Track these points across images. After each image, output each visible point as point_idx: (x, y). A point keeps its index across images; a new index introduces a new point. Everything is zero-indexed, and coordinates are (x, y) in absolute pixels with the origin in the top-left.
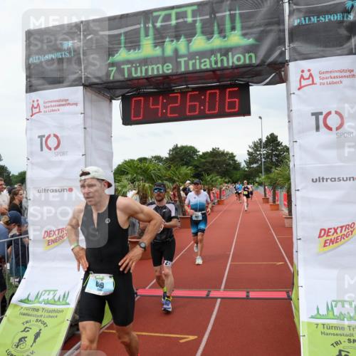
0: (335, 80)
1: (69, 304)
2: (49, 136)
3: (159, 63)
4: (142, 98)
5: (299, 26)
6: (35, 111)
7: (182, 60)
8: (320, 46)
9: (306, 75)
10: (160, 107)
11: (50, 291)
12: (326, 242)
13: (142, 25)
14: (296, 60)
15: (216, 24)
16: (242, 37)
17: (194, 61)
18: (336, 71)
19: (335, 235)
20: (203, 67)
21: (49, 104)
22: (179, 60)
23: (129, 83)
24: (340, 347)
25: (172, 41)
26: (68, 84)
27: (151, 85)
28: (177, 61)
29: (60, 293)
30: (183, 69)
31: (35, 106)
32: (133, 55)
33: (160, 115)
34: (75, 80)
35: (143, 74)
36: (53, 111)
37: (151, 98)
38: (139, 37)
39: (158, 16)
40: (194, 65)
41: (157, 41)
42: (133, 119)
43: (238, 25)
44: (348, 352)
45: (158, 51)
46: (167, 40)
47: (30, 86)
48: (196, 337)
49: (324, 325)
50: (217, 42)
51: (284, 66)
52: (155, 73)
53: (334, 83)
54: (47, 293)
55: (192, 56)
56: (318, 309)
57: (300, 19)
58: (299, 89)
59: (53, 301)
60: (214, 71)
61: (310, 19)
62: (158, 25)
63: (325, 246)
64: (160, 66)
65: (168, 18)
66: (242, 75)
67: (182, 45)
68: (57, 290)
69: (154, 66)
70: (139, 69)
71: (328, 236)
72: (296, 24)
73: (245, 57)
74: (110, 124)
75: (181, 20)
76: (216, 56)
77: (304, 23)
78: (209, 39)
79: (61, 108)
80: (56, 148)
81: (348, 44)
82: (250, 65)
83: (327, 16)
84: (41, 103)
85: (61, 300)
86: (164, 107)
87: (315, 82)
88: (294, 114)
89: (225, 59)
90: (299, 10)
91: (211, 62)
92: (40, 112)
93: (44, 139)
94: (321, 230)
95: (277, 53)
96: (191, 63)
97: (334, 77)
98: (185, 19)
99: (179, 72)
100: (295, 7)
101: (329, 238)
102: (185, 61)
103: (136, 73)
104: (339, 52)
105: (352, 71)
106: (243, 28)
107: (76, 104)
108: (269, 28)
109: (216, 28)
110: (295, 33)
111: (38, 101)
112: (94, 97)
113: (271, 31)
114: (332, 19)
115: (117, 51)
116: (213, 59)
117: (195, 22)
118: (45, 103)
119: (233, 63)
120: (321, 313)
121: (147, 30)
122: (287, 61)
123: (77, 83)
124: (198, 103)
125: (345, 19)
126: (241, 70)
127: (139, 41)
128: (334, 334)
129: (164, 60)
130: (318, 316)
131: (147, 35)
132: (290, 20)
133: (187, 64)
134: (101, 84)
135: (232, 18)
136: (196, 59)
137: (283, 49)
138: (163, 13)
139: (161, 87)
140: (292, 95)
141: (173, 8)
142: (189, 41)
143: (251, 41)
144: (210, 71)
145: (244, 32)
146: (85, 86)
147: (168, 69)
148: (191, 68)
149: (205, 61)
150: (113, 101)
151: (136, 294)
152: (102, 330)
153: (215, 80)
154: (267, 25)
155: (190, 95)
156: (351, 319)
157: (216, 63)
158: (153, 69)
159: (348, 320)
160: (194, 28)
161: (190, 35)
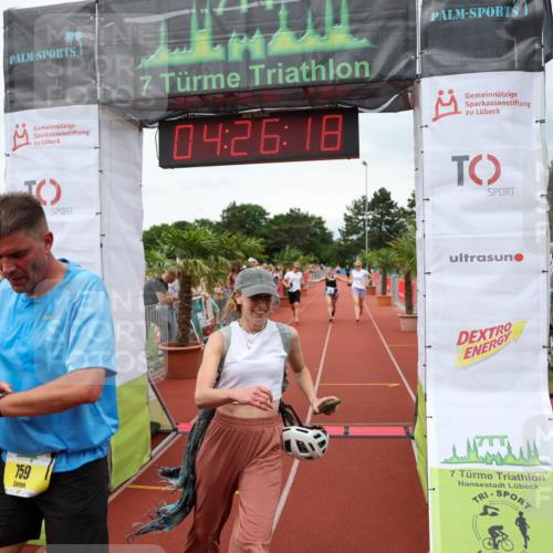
0: (489, 108)
2: (43, 183)
3: (218, 72)
4: (191, 127)
5: (438, 22)
6: (19, 141)
7: (257, 68)
8: (468, 56)
9: (446, 98)
10: (218, 140)
12: (467, 352)
13: (194, 11)
14: (431, 75)
15: (310, 14)
16: (350, 35)
17: (274, 70)
19: (482, 342)
20: (289, 81)
22: (251, 68)
23: (172, 101)
24: (486, 502)
25: (241, 37)
27: (206, 106)
28: (247, 69)
30: (257, 83)
31: (20, 133)
32: (179, 57)
33: (218, 153)
35: (195, 89)
38: (189, 29)
40: (275, 76)
41: (217, 37)
42: (175, 157)
43: (345, 16)
45: (217, 53)
46: (234, 35)
47: (12, 102)
49: (462, 471)
50: (311, 42)
51: (412, 84)
52: (214, 87)
55: (271, 61)
56: (454, 450)
58: (434, 120)
60: (305, 87)
61: (454, 13)
62: (220, 10)
63: (466, 357)
64: (221, 76)
66: (349, 95)
67: (256, 44)
69: (212, 76)
70: (188, 79)
71: (471, 342)
72: (433, 19)
73: (353, 67)
74: (139, 166)
75: (255, 4)
76: (309, 64)
77: (445, 18)
78: (298, 36)
80: (54, 201)
81: (509, 55)
82: (362, 81)
83: (479, 9)
86: (226, 139)
87: (459, 110)
88: (427, 157)
89: (323, 68)
92: (27, 143)
93: (34, 187)
94: (462, 333)
95: (402, 64)
96: (270, 73)
97: (488, 104)
98: (262, 3)
99: (251, 86)
101: (474, 345)
102: (261, 70)
103: (183, 86)
104: (496, 65)
105: (515, 95)
106: (351, 21)
108: (392, 24)
109: (309, 20)
110: (434, 35)
111: (24, 125)
113: (394, 28)
114: (488, 13)
116: (304, 67)
117: (276, 9)
118: (35, 129)
119: (335, 75)
120: (459, 454)
121: (201, 18)
122: (417, 76)
123: (87, 99)
124: (278, 137)
125: (507, 15)
126: (347, 87)
127: (189, 36)
128: (477, 485)
129: (226, 67)
130: (456, 460)
131: (201, 26)
132: (425, 14)
133: (263, 74)
134: (126, 102)
136: (278, 68)
137: (413, 57)
139: (221, 109)
140: (424, 129)
142: (268, 39)
143: (364, 42)
144: (299, 87)
145: (355, 27)
146: (106, 105)
147: (234, 82)
148: (270, 82)
149: (292, 72)
150: (144, 129)
151: (175, 430)
152: (124, 486)
153: (306, 102)
154: (390, 18)
155: (267, 124)
156: (502, 462)
157: (309, 75)
158: (210, 81)
159: (497, 464)
160: (277, 19)
161: (270, 29)
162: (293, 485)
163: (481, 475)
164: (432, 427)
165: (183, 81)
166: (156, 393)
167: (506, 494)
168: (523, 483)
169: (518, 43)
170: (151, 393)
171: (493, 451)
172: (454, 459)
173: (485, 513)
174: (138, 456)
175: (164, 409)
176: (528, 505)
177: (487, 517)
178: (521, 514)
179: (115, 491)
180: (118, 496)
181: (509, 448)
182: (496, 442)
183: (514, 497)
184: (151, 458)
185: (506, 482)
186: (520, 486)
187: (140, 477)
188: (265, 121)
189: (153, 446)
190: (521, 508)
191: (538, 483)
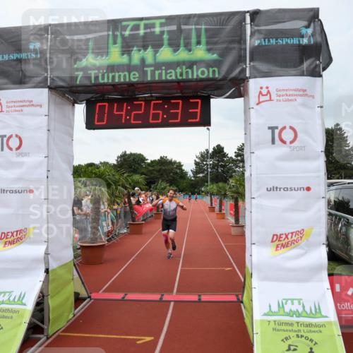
0: (290, 98)
2: (11, 136)
3: (125, 71)
4: (107, 104)
5: (259, 46)
7: (149, 70)
8: (276, 66)
9: (265, 91)
10: (124, 113)
11: (5, 293)
12: (277, 247)
13: (111, 33)
14: (255, 77)
16: (206, 52)
17: (160, 71)
18: (291, 90)
19: (286, 240)
20: (169, 78)
21: (12, 104)
22: (145, 69)
23: (95, 88)
24: (289, 342)
25: (140, 50)
26: (33, 85)
27: (116, 92)
28: (143, 70)
29: (16, 294)
30: (149, 79)
33: (123, 121)
34: (40, 83)
35: (110, 81)
36: (16, 111)
37: (116, 105)
40: (160, 75)
41: (124, 49)
43: (203, 40)
44: (296, 346)
45: (125, 59)
46: (135, 48)
48: (152, 338)
49: (275, 321)
50: (183, 55)
51: (244, 82)
52: (122, 80)
53: (289, 100)
55: (158, 66)
56: (270, 306)
57: (260, 40)
58: (258, 104)
59: (8, 302)
60: (178, 82)
61: (269, 41)
62: (127, 33)
63: (277, 250)
64: (127, 73)
65: (136, 28)
66: (205, 88)
67: (149, 55)
68: (12, 292)
69: (120, 73)
70: (106, 75)
71: (279, 241)
72: (256, 44)
74: (72, 127)
75: (149, 30)
76: (181, 68)
77: (263, 44)
78: (175, 51)
79: (24, 109)
80: (17, 149)
81: (301, 67)
82: (214, 79)
83: (284, 39)
86: (128, 113)
88: (253, 127)
89: (190, 71)
90: (259, 31)
91: (176, 73)
92: (2, 111)
93: (5, 139)
94: (274, 235)
95: (237, 71)
96: (157, 73)
97: (290, 95)
99: (145, 80)
100: (256, 28)
101: (280, 243)
102: (151, 71)
103: (103, 78)
104: (294, 72)
105: (305, 90)
106: (208, 43)
107: (41, 106)
108: (233, 46)
109: (182, 42)
110: (257, 53)
112: (59, 100)
113: (234, 48)
114: (289, 41)
115: (85, 56)
116: (179, 70)
118: (7, 102)
119: (197, 76)
121: (115, 37)
122: (247, 78)
123: (42, 85)
124: (161, 112)
125: (301, 43)
126: (204, 83)
128: (284, 331)
130: (271, 313)
131: (115, 43)
132: (252, 41)
133: (153, 73)
134: (67, 87)
136: (162, 70)
137: (244, 66)
138: (132, 24)
139: (126, 94)
140: (251, 110)
141: (142, 19)
142: (156, 52)
143: (215, 56)
144: (175, 82)
145: (209, 47)
146: (53, 89)
147: (134, 77)
148: (157, 78)
149: (171, 73)
150: (76, 105)
152: (57, 334)
153: (179, 91)
154: (232, 42)
155: (154, 104)
156: (299, 315)
157: (181, 75)
158: (119, 76)
159: (297, 317)
160: (162, 40)
162: (167, 332)
163: (287, 324)
164: (255, 295)
165: (103, 76)
166: (78, 273)
167: (302, 336)
168: (313, 329)
169: (306, 60)
170: (75, 273)
171: (294, 309)
172: (270, 313)
173: (289, 349)
174: (66, 314)
175: (83, 283)
176: (316, 343)
177: (291, 352)
178: (311, 349)
179: (51, 336)
180: (53, 340)
181: (304, 307)
183: (307, 338)
184: (74, 316)
185: (302, 328)
186: (310, 331)
187: (67, 327)
188: (153, 102)
189: (76, 307)
190: (311, 345)
191: (321, 329)
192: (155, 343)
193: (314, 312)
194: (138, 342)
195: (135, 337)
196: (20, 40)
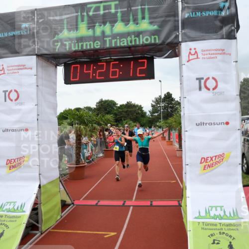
0: (212, 56)
1: (25, 212)
2: (11, 91)
3: (91, 41)
4: (78, 65)
5: (188, 18)
6: (1, 72)
7: (108, 39)
8: (203, 33)
9: (193, 52)
10: (91, 72)
11: (11, 203)
12: (205, 167)
13: (79, 14)
14: (186, 41)
15: (131, 15)
16: (149, 25)
17: (116, 40)
18: (213, 50)
19: (211, 162)
20: (122, 45)
21: (11, 68)
22: (105, 39)
24: (214, 238)
25: (101, 26)
26: (25, 54)
27: (85, 56)
28: (103, 39)
29: (18, 204)
30: (108, 46)
31: (1, 69)
33: (91, 77)
35: (80, 48)
36: (14, 73)
37: (85, 66)
38: (77, 22)
39: (91, 8)
40: (116, 43)
41: (90, 25)
42: (72, 80)
43: (147, 16)
44: (219, 241)
45: (90, 33)
46: (97, 24)
48: (115, 233)
49: (203, 223)
50: (132, 27)
51: (178, 45)
52: (88, 47)
53: (211, 58)
54: (9, 204)
55: (114, 36)
56: (199, 212)
57: (189, 14)
58: (188, 62)
59: (13, 210)
60: (130, 47)
61: (196, 14)
62: (91, 13)
63: (204, 169)
64: (92, 43)
65: (98, 9)
66: (149, 51)
67: (107, 28)
68: (16, 202)
69: (87, 43)
70: (77, 44)
71: (206, 162)
72: (186, 17)
73: (151, 38)
74: (55, 83)
75: (107, 11)
76: (131, 37)
77: (192, 16)
78: (126, 25)
79: (20, 71)
80: (16, 100)
81: (221, 32)
83: (207, 12)
84: (5, 67)
85: (19, 209)
86: (94, 72)
87: (199, 57)
88: (184, 79)
89: (137, 39)
90: (188, 7)
92: (4, 73)
93: (7, 93)
94: (202, 158)
95: (173, 36)
96: (113, 41)
97: (212, 54)
98: (110, 11)
99: (105, 47)
100: (186, 5)
101: (207, 164)
102: (109, 40)
104: (215, 37)
105: (223, 50)
106: (150, 18)
107: (31, 69)
108: (168, 19)
109: (131, 17)
110: (186, 23)
111: (3, 65)
112: (45, 64)
113: (169, 21)
114: (211, 14)
115: (61, 31)
116: (129, 39)
117: (117, 12)
118: (8, 67)
119: (143, 42)
120: (201, 215)
121: (83, 17)
122: (180, 42)
123: (31, 53)
124: (118, 70)
125: (219, 15)
126: (149, 47)
127: (78, 25)
128: (210, 229)
129: (94, 39)
130: (200, 217)
131: (83, 21)
132: (183, 14)
133: (111, 42)
134: (49, 55)
135: (143, 10)
136: (117, 39)
137: (178, 34)
138: (94, 6)
139: (92, 58)
140: (183, 66)
141: (101, 2)
142: (113, 26)
143: (155, 27)
144: (127, 47)
145: (151, 21)
146: (38, 56)
147: (97, 45)
148: (113, 45)
149: (123, 41)
150: (58, 67)
151: (73, 203)
152: (49, 230)
153: (130, 54)
154: (167, 16)
155: (113, 64)
156: (222, 218)
157: (131, 42)
158: (87, 45)
159: (219, 219)
160: (117, 17)
161: (113, 21)
162: (126, 229)
163: (212, 225)
166: (64, 186)
168: (232, 228)
169: (225, 26)
170: (61, 187)
171: (217, 213)
172: (199, 217)
173: (214, 243)
175: (68, 194)
176: (234, 238)
178: (230, 242)
179: (44, 232)
180: (45, 235)
181: (225, 212)
182: (219, 209)
183: (227, 235)
184: (61, 217)
185: (224, 227)
186: (230, 229)
187: (55, 226)
188: (112, 63)
189: (62, 211)
190: (231, 240)
191: (238, 227)
192: (117, 237)
193: (232, 215)
194: (105, 236)
195: (103, 233)
196: (15, 22)
